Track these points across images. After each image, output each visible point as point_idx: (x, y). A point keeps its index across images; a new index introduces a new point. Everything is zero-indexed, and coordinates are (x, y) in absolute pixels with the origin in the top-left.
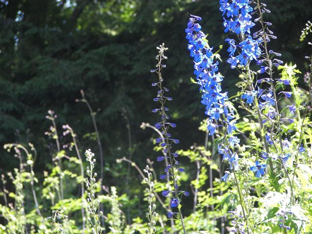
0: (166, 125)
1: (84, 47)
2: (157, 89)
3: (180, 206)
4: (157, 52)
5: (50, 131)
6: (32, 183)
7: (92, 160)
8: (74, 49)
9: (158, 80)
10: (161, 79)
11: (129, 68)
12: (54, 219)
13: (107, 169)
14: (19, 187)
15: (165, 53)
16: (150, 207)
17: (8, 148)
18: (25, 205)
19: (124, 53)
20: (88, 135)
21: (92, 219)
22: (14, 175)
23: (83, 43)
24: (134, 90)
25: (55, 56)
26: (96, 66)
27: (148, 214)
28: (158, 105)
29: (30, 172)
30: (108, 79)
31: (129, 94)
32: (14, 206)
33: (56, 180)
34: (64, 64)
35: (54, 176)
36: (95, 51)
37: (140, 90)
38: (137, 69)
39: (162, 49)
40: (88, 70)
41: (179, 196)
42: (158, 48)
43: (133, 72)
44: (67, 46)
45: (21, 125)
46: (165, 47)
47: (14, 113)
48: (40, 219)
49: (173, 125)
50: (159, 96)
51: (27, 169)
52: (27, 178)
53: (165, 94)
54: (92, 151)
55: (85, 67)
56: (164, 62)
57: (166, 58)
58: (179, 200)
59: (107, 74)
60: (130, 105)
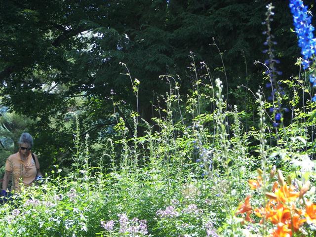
0: (273, 62)
1: (215, 5)
2: (266, 36)
3: (282, 119)
4: (266, 10)
5: (191, 66)
6: (178, 102)
7: (220, 86)
8: (208, 7)
9: (267, 30)
10: (269, 29)
11: (247, 21)
12: (193, 128)
13: (231, 92)
14: (169, 105)
15: (273, 10)
16: (261, 119)
17: (162, 77)
18: (173, 117)
19: (243, 10)
20: (218, 68)
21: (220, 127)
22: (166, 97)
23: (214, 3)
24: (249, 37)
25: (194, 12)
26: (224, 19)
27: (259, 125)
28: (267, 47)
29: (177, 95)
30: (232, 28)
31: (246, 39)
32: (165, 118)
33: (195, 100)
34: (201, 18)
35: (194, 98)
36: (223, 9)
37: (255, 36)
38: (253, 21)
39: (270, 7)
40: (218, 22)
41: (282, 112)
42: (267, 7)
43: (249, 23)
44: (203, 5)
45: (172, 61)
46: (272, 5)
47: (166, 52)
48: (184, 127)
49: (277, 62)
50: (267, 41)
51: (175, 93)
52: (174, 98)
53: (272, 40)
54: (221, 80)
55: (215, 20)
56: (272, 17)
57: (273, 14)
58: (282, 115)
59: (231, 25)
60: (247, 47)
